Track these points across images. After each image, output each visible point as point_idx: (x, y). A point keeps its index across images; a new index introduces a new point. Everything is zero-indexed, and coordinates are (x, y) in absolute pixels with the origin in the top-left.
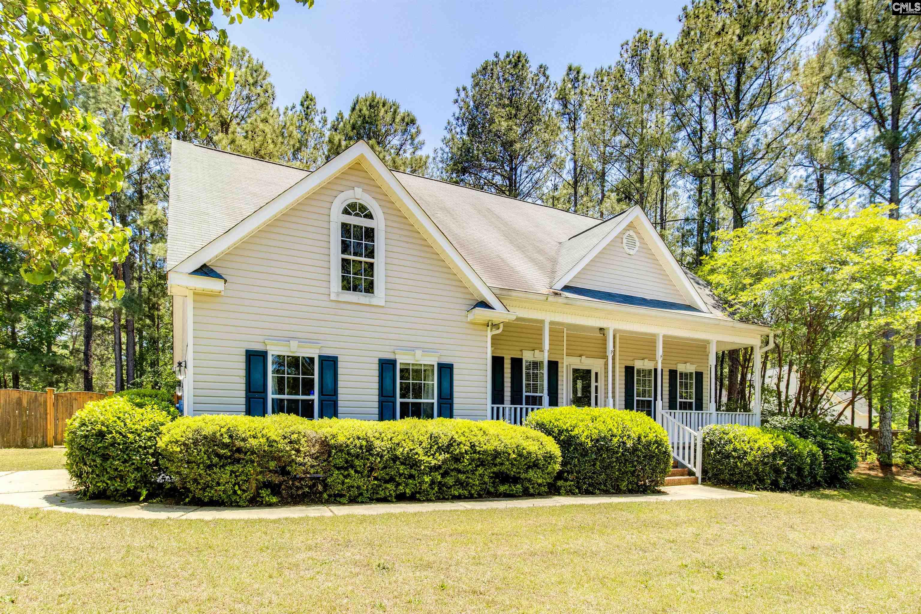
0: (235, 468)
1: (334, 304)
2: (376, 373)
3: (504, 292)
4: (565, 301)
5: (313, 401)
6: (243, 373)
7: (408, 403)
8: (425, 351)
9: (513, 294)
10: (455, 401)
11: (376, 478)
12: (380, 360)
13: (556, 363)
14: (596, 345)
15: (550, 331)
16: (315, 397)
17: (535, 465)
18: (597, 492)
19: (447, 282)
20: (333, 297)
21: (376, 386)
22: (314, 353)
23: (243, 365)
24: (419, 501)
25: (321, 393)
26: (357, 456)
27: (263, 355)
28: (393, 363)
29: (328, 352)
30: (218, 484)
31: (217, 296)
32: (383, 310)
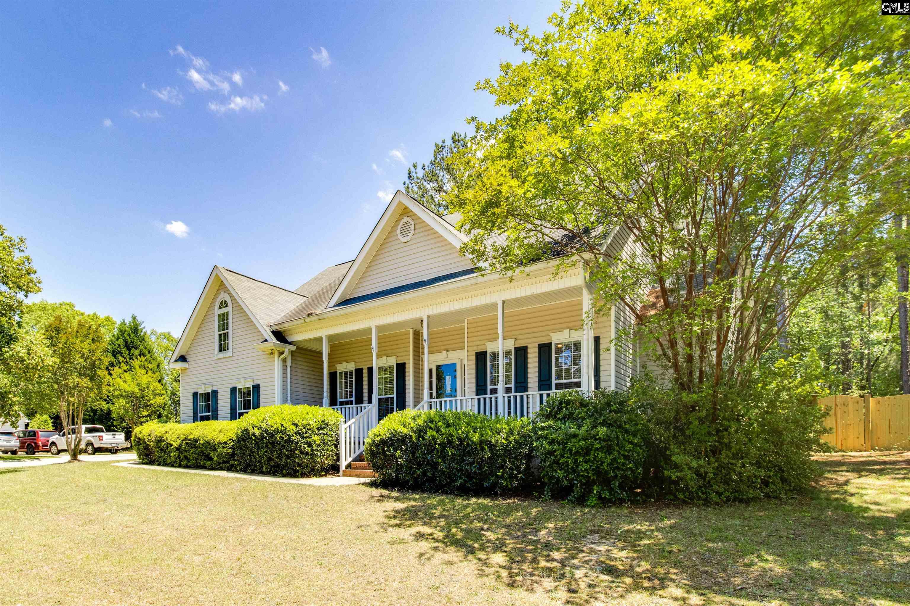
1: (217, 361)
2: (230, 396)
3: (280, 326)
4: (317, 318)
5: (210, 415)
6: (191, 405)
12: (231, 388)
13: (404, 364)
20: (216, 358)
21: (230, 404)
22: (210, 389)
25: (212, 411)
27: (197, 394)
28: (235, 389)
29: (214, 388)
31: (187, 369)
32: (231, 359)
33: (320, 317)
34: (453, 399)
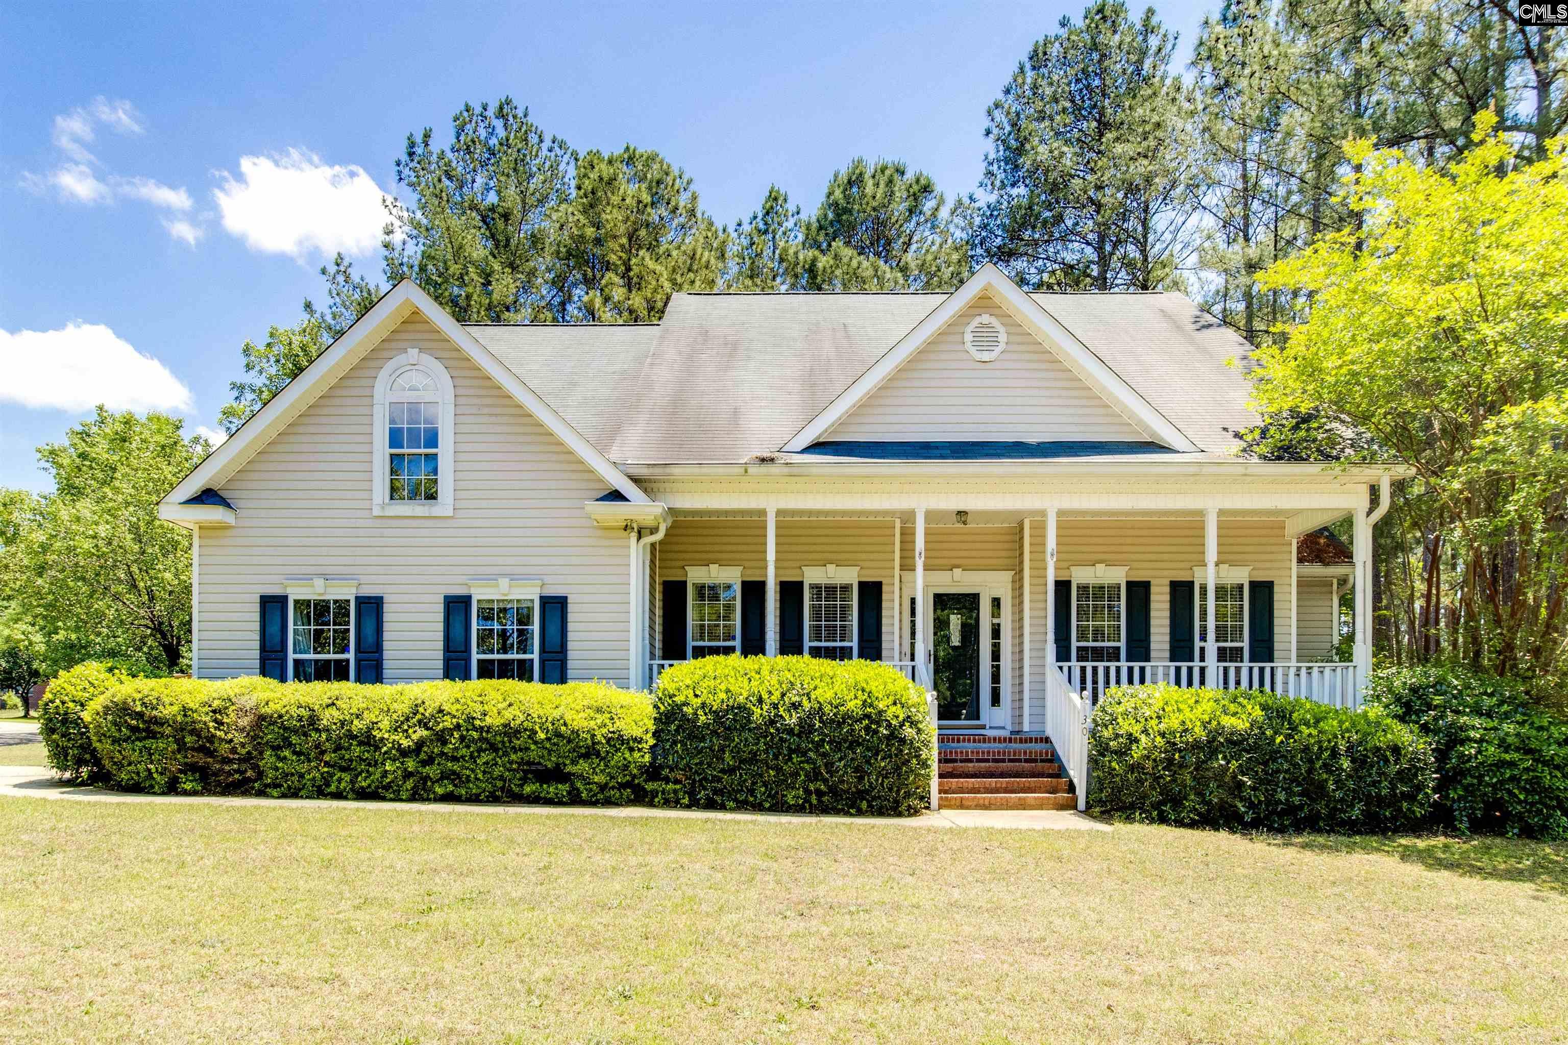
0: (148, 743)
1: (379, 521)
2: (440, 617)
3: (657, 471)
4: (786, 470)
5: (348, 661)
6: (257, 626)
7: (493, 661)
8: (513, 577)
9: (676, 470)
10: (571, 655)
11: (327, 764)
12: (446, 597)
13: (878, 586)
14: (1000, 546)
15: (778, 527)
16: (351, 656)
17: (590, 752)
18: (732, 804)
19: (558, 466)
20: (376, 512)
21: (440, 636)
22: (347, 592)
23: (257, 617)
24: (384, 799)
25: (358, 650)
26: (295, 731)
27: (283, 600)
28: (465, 601)
29: (368, 591)
30: (130, 764)
31: (228, 527)
32: (450, 523)
33: (795, 470)
34: (1113, 665)
